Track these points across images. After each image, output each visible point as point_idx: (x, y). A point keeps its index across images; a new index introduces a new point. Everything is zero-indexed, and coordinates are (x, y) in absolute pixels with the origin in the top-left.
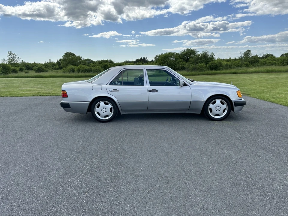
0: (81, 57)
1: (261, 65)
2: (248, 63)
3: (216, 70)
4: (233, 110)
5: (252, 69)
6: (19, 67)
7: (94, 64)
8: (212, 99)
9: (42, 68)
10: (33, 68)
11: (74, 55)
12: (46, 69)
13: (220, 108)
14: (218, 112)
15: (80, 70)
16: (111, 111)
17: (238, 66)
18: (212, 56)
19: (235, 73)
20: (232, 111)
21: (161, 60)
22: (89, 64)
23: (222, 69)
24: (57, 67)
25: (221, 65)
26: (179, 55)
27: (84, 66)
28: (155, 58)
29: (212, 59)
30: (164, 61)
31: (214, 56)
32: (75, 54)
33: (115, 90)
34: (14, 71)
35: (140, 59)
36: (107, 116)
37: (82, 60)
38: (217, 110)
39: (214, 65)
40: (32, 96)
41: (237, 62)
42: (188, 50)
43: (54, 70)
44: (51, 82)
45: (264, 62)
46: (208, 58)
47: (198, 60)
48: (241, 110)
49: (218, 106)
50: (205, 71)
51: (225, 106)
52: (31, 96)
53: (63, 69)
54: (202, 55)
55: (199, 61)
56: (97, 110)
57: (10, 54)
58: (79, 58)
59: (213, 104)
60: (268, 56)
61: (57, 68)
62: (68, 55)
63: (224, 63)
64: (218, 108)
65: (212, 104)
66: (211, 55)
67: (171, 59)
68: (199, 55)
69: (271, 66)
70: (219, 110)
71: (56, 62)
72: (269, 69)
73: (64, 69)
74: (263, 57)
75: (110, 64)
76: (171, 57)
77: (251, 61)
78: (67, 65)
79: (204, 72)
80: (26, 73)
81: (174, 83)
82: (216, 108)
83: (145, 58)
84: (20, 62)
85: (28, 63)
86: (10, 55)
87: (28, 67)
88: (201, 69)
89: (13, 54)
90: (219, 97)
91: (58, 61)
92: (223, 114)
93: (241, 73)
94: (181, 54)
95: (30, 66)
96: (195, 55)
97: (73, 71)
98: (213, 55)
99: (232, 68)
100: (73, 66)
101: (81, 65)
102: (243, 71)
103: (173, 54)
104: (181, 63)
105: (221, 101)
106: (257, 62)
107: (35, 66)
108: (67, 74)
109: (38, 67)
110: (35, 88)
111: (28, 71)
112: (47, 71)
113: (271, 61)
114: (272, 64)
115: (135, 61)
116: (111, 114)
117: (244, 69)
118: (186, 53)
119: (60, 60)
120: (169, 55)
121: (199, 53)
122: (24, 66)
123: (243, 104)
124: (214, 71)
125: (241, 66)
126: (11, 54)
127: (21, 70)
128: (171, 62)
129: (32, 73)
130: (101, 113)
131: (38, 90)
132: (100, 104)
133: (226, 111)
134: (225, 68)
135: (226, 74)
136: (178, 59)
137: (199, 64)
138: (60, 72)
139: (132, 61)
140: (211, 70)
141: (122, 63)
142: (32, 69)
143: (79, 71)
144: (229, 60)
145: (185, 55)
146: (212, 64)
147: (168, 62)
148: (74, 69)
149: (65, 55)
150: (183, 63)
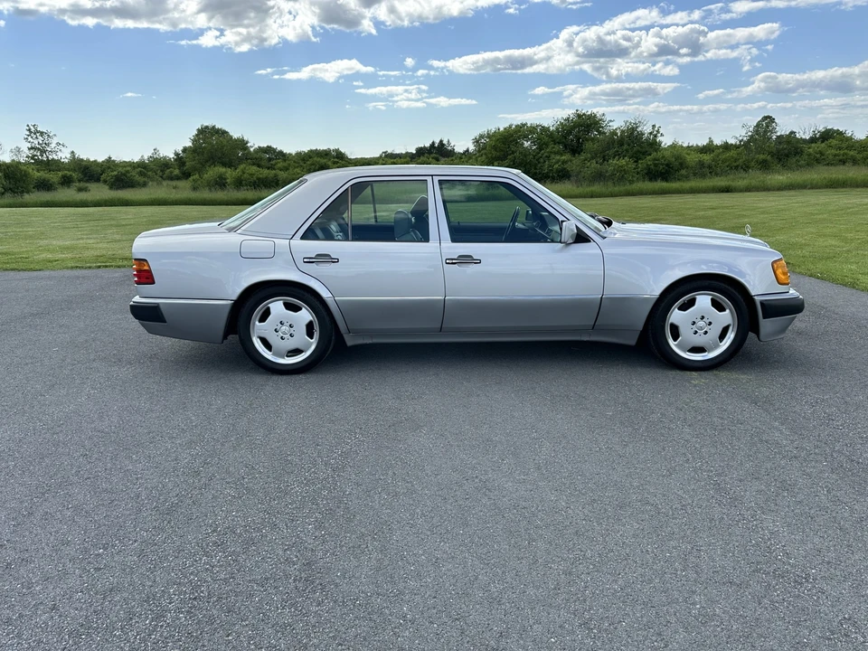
0: (247, 142)
1: (809, 165)
2: (769, 158)
3: (667, 181)
4: (757, 332)
5: (781, 178)
6: (60, 174)
7: (285, 160)
8: (682, 291)
9: (128, 175)
10: (103, 177)
11: (224, 133)
12: (141, 179)
13: (710, 323)
14: (699, 340)
15: (244, 182)
16: (310, 334)
17: (737, 167)
18: (656, 136)
19: (727, 190)
20: (751, 335)
21: (495, 147)
22: (273, 162)
23: (687, 178)
24: (177, 172)
25: (682, 165)
26: (552, 133)
27: (255, 168)
28: (477, 141)
29: (653, 145)
30: (502, 151)
31: (662, 135)
32: (227, 132)
33: (324, 258)
34: (44, 186)
35: (428, 145)
36: (297, 352)
37: (252, 149)
38: (696, 333)
39: (662, 164)
40: (72, 268)
41: (733, 153)
42: (579, 116)
43: (165, 183)
44: (145, 220)
45: (818, 156)
46: (643, 143)
47: (609, 149)
48: (783, 330)
49: (703, 318)
50: (631, 182)
51: (726, 317)
52: (67, 268)
53: (191, 179)
54: (623, 132)
55: (612, 152)
56: (259, 329)
57: (33, 132)
58: (242, 144)
59: (684, 308)
60: (827, 135)
61: (176, 175)
62: (206, 133)
63: (692, 159)
64: (701, 323)
65: (679, 309)
66: (651, 133)
67: (527, 144)
68: (614, 133)
69: (841, 167)
70: (706, 333)
71: (173, 155)
72: (834, 176)
73: (194, 177)
74: (813, 140)
75: (335, 163)
76: (526, 137)
77: (778, 151)
78: (202, 167)
79: (629, 187)
80: (80, 190)
81: (540, 229)
82: (694, 323)
83: (445, 142)
84: (64, 156)
85: (88, 161)
86: (32, 135)
87: (84, 173)
88: (621, 176)
89: (42, 133)
90: (707, 283)
91: (177, 154)
92: (717, 346)
93: (748, 189)
94: (557, 129)
95: (93, 168)
96: (600, 133)
97: (220, 183)
98: (658, 131)
99: (717, 174)
100: (222, 170)
101: (242, 166)
102: (754, 183)
103: (533, 129)
104: (558, 157)
105: (712, 300)
106: (796, 153)
107: (109, 168)
108: (206, 194)
109: (115, 173)
110: (89, 241)
111: (88, 185)
112: (144, 185)
113: (842, 152)
114: (843, 162)
115: (414, 152)
116: (312, 344)
117: (756, 177)
118: (574, 127)
119: (185, 150)
120: (521, 131)
121: (614, 126)
122: (74, 170)
123: (792, 308)
124: (660, 184)
125: (746, 168)
126: (35, 134)
127: (66, 182)
128: (525, 156)
129: (99, 191)
130: (273, 339)
131: (96, 249)
132: (269, 308)
133: (730, 336)
134: (695, 174)
135: (699, 193)
136: (547, 145)
137: (615, 162)
138: (184, 189)
139: (404, 152)
140: (651, 180)
141: (374, 158)
142: (98, 180)
143: (239, 183)
144: (708, 148)
145: (570, 132)
146: (655, 159)
147: (517, 154)
148: (225, 179)
149: (197, 135)
150: (563, 158)
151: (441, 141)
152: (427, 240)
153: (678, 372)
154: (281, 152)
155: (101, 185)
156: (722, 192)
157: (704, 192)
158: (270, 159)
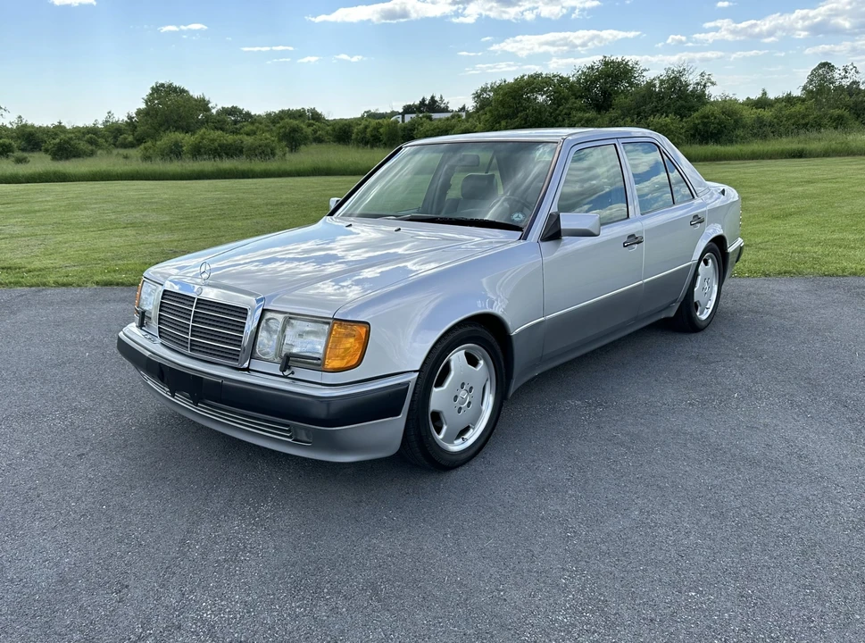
0: (209, 103)
7: (252, 123)
9: (72, 143)
10: (44, 146)
11: (183, 91)
12: (89, 148)
15: (202, 150)
17: (805, 125)
18: (704, 87)
19: (800, 154)
21: (502, 103)
22: (238, 126)
23: (743, 140)
25: (738, 123)
26: (572, 85)
27: (220, 132)
28: (477, 96)
29: (700, 97)
30: (510, 107)
31: (713, 84)
32: (186, 91)
35: (417, 102)
37: (214, 111)
39: (713, 123)
41: (799, 108)
42: (606, 63)
43: (115, 152)
46: (688, 95)
47: (645, 103)
53: (142, 146)
54: (662, 82)
55: (648, 108)
58: (203, 104)
61: (130, 142)
62: (163, 93)
63: (749, 115)
66: (698, 84)
67: (541, 99)
68: (650, 85)
71: (126, 119)
73: (146, 144)
75: (309, 125)
76: (540, 90)
78: (154, 136)
80: (19, 161)
83: (437, 98)
84: (10, 121)
85: (33, 126)
91: (130, 118)
93: (826, 154)
94: (579, 80)
95: (39, 135)
96: (631, 84)
97: (175, 152)
98: (708, 81)
99: (781, 135)
100: (178, 135)
101: (203, 130)
102: (834, 145)
103: (548, 81)
104: (580, 114)
108: (157, 166)
109: (57, 141)
111: (25, 154)
112: (92, 154)
117: (831, 138)
118: (597, 79)
119: (139, 112)
120: (534, 83)
121: (649, 76)
122: (16, 138)
125: (818, 125)
127: (5, 151)
128: (540, 113)
129: (40, 163)
134: (755, 135)
135: (763, 159)
136: (567, 99)
137: (656, 120)
138: (134, 160)
139: (389, 112)
140: (701, 143)
141: (355, 119)
142: (39, 149)
143: (197, 152)
144: (762, 103)
145: (594, 82)
146: (704, 117)
147: (530, 111)
148: (182, 147)
149: (151, 94)
150: (587, 115)
151: (433, 98)
154: (248, 114)
155: (42, 154)
156: (794, 157)
157: (770, 158)
158: (235, 122)
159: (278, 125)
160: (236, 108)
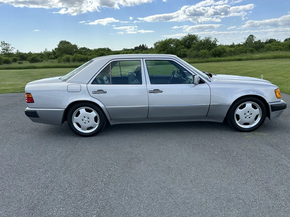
0: (77, 46)
1: (266, 51)
2: (253, 49)
3: (220, 57)
4: (269, 117)
5: (257, 55)
6: (13, 58)
7: (90, 52)
8: (240, 102)
9: (36, 58)
10: (28, 59)
11: (69, 43)
12: (40, 59)
13: (251, 114)
14: (247, 120)
15: (76, 60)
16: (96, 121)
17: (242, 52)
18: (216, 42)
19: (240, 60)
20: (267, 118)
21: (161, 47)
22: (86, 53)
23: (226, 56)
24: (53, 56)
25: (225, 52)
26: (180, 41)
27: (80, 55)
28: (155, 45)
29: (214, 45)
30: (164, 48)
31: (218, 42)
32: (70, 43)
33: (101, 91)
34: (7, 62)
35: (138, 46)
36: (90, 128)
37: (79, 48)
38: (246, 117)
39: (218, 52)
40: (12, 92)
41: (241, 47)
42: (189, 36)
43: (49, 60)
44: (41, 74)
45: (269, 48)
46: (211, 44)
47: (200, 46)
48: (278, 116)
49: (248, 112)
50: (208, 58)
51: (257, 111)
52: (10, 93)
53: (58, 59)
54: (204, 41)
55: (200, 48)
56: (75, 119)
57: (4, 43)
58: (75, 46)
59: (241, 108)
60: (271, 41)
61: (53, 58)
62: (63, 44)
63: (228, 49)
64: (248, 114)
65: (240, 108)
66: (214, 41)
67: (172, 45)
68: (201, 41)
69: (277, 52)
70: (250, 117)
71: (52, 51)
72: (275, 55)
73: (59, 58)
74: (266, 43)
75: (107, 53)
76: (172, 43)
77: (256, 46)
78: (62, 55)
79: (207, 60)
80: (20, 63)
82: (245, 114)
83: (144, 45)
84: (14, 51)
85: (22, 53)
86: (3, 45)
87: (22, 57)
88: (204, 56)
89: (6, 44)
90: (250, 98)
91: (53, 50)
92: (254, 122)
93: (247, 60)
94: (182, 40)
95: (25, 55)
96: (197, 41)
97: (68, 60)
98: (217, 40)
99: (236, 55)
100: (68, 56)
101: (75, 54)
102: (249, 57)
103: (174, 40)
104: (183, 50)
105: (252, 105)
106: (262, 47)
107: (30, 55)
108: (63, 64)
109: (31, 57)
110: (19, 82)
111: (22, 61)
112: (42, 61)
113: (277, 47)
114: (277, 50)
115: (134, 48)
116: (96, 125)
117: (249, 55)
118: (188, 40)
119: (56, 49)
120: (170, 41)
121: (201, 39)
122: (18, 57)
123: (282, 107)
124: (217, 58)
125: (246, 52)
126: (4, 44)
127: (15, 60)
128: (172, 49)
129: (26, 64)
130: (81, 123)
131: (22, 85)
132: (79, 112)
133: (259, 119)
134: (229, 55)
135: (230, 61)
136: (179, 45)
137: (202, 51)
138: (55, 62)
139: (130, 49)
140: (214, 57)
141: (120, 51)
142: (26, 60)
143: (74, 60)
144: (232, 46)
145: (186, 41)
146: (215, 50)
147: (169, 49)
148: (69, 59)
149: (60, 44)
150: (184, 50)
151: (143, 45)
152: (141, 83)
153: (239, 133)
154: (89, 49)
155: (27, 61)
156: (238, 60)
157: (232, 61)
158: (85, 52)
159: (98, 53)
160: (85, 47)
